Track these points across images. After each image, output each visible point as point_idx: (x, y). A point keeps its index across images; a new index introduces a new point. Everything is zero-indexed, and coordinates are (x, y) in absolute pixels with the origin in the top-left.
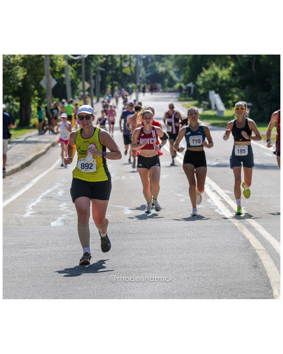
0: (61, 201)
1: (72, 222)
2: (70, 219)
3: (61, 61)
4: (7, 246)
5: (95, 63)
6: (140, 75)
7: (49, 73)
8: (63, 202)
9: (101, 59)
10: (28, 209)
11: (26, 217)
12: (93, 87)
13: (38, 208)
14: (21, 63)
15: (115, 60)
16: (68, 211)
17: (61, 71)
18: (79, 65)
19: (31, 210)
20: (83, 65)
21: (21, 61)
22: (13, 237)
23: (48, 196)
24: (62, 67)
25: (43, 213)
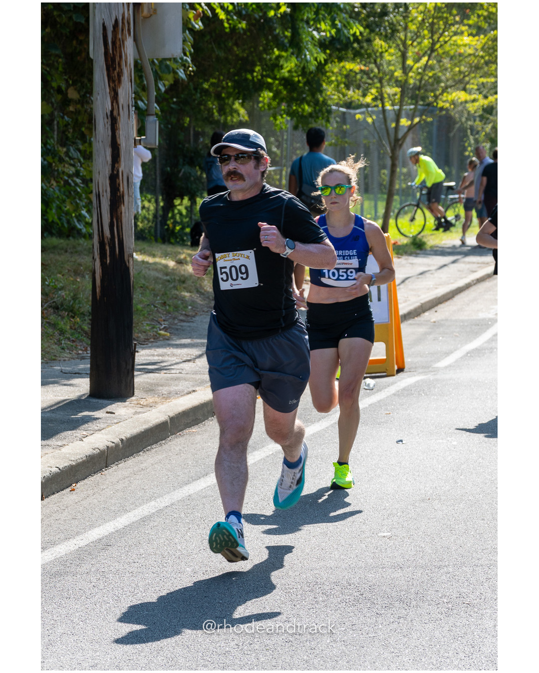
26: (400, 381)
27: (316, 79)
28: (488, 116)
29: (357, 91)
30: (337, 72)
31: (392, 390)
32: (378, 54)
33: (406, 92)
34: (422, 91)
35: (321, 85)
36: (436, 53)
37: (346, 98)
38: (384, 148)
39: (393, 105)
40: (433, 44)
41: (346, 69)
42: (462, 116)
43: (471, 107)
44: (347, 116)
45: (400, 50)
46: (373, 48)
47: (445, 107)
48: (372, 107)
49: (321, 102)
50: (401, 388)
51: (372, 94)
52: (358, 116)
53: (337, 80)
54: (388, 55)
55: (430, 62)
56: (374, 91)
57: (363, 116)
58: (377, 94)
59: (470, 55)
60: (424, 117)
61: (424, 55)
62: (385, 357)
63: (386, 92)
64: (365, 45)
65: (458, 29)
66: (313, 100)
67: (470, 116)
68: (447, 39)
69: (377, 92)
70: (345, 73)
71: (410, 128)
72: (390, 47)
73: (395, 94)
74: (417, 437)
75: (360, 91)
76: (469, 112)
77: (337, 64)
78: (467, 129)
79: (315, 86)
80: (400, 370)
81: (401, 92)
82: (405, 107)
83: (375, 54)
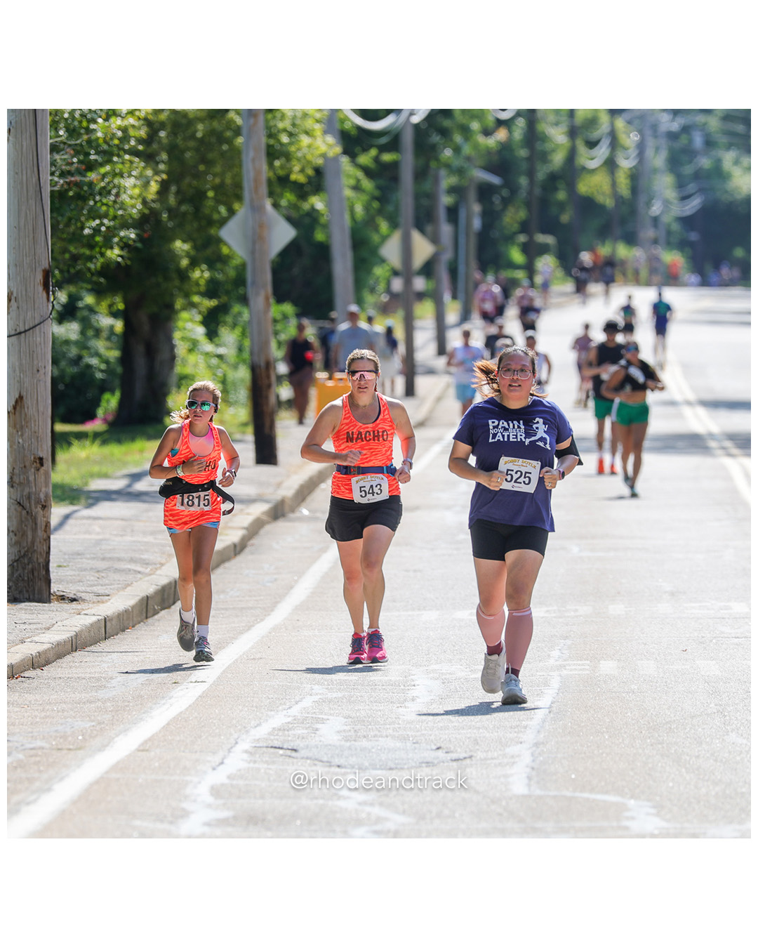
0: (339, 766)
3: (315, 139)
5: (457, 150)
6: (654, 208)
7: (264, 189)
8: (349, 771)
9: (487, 133)
10: (195, 801)
12: (447, 256)
13: (239, 797)
14: (139, 140)
15: (544, 138)
16: (377, 811)
17: (311, 180)
18: (389, 156)
19: (209, 806)
20: (407, 160)
21: (141, 134)
23: (276, 744)
24: (320, 161)
25: (264, 820)
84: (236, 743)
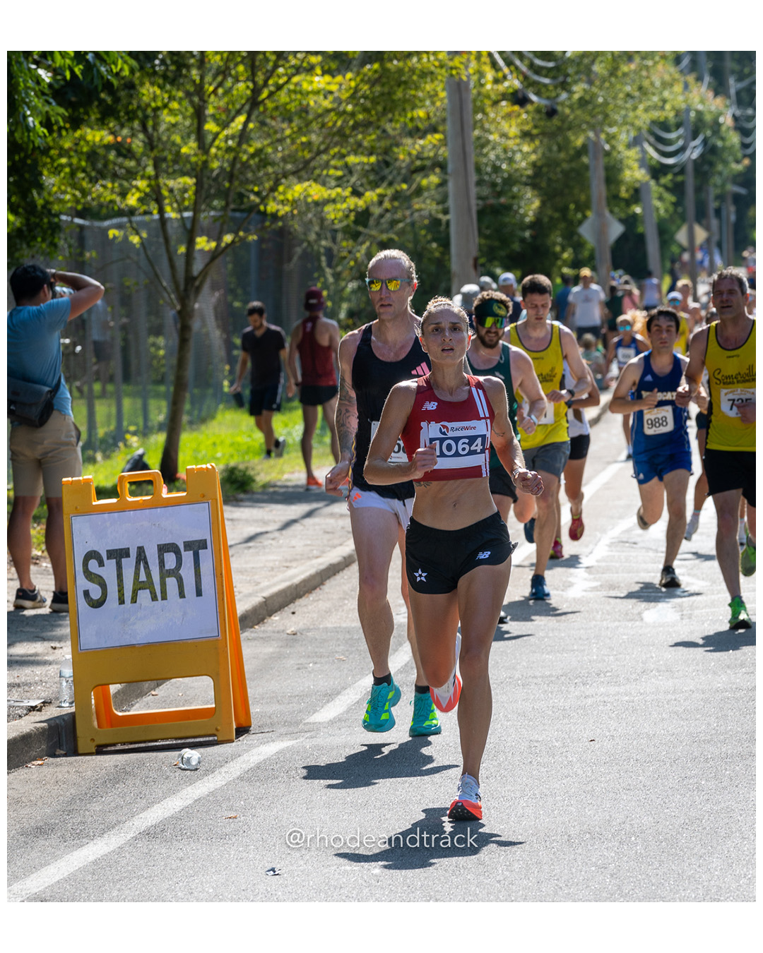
1: (702, 609)
2: (693, 603)
3: (634, 171)
4: (535, 677)
5: (720, 174)
7: (604, 202)
9: (738, 162)
10: (576, 576)
11: (574, 599)
12: (715, 238)
13: (603, 573)
14: (528, 177)
17: (632, 196)
18: (680, 178)
19: (585, 579)
20: (690, 181)
21: (529, 172)
22: (547, 654)
23: (626, 540)
24: (637, 185)
25: (619, 587)
26: (247, 751)
27: (29, 162)
28: (361, 229)
29: (110, 185)
30: (70, 149)
31: (236, 768)
32: (149, 111)
33: (206, 186)
34: (236, 183)
35: (41, 174)
36: (261, 109)
37: (89, 198)
38: (166, 295)
39: (180, 211)
40: (256, 91)
41: (87, 142)
42: (309, 230)
43: (331, 212)
44: (87, 234)
45: (192, 102)
46: (140, 100)
47: (280, 213)
48: (140, 214)
49: (39, 207)
50: (252, 765)
51: (138, 189)
52: (112, 233)
53: (70, 165)
54: (168, 114)
55: (251, 126)
56: (142, 184)
57: (122, 233)
58: (148, 190)
59: (328, 111)
60: (241, 234)
61: (239, 112)
62: (214, 706)
63: (165, 184)
64: (122, 94)
65: (303, 61)
66: (23, 204)
67: (327, 229)
68: (281, 81)
69: (149, 186)
70: (85, 149)
71: (214, 255)
72: (171, 98)
73: (185, 190)
74: (302, 862)
75: (116, 185)
76: (322, 220)
77: (70, 131)
78: (319, 254)
79: (27, 176)
80: (242, 730)
81: (196, 184)
82: (202, 215)
83: (144, 111)
84: (600, 540)
